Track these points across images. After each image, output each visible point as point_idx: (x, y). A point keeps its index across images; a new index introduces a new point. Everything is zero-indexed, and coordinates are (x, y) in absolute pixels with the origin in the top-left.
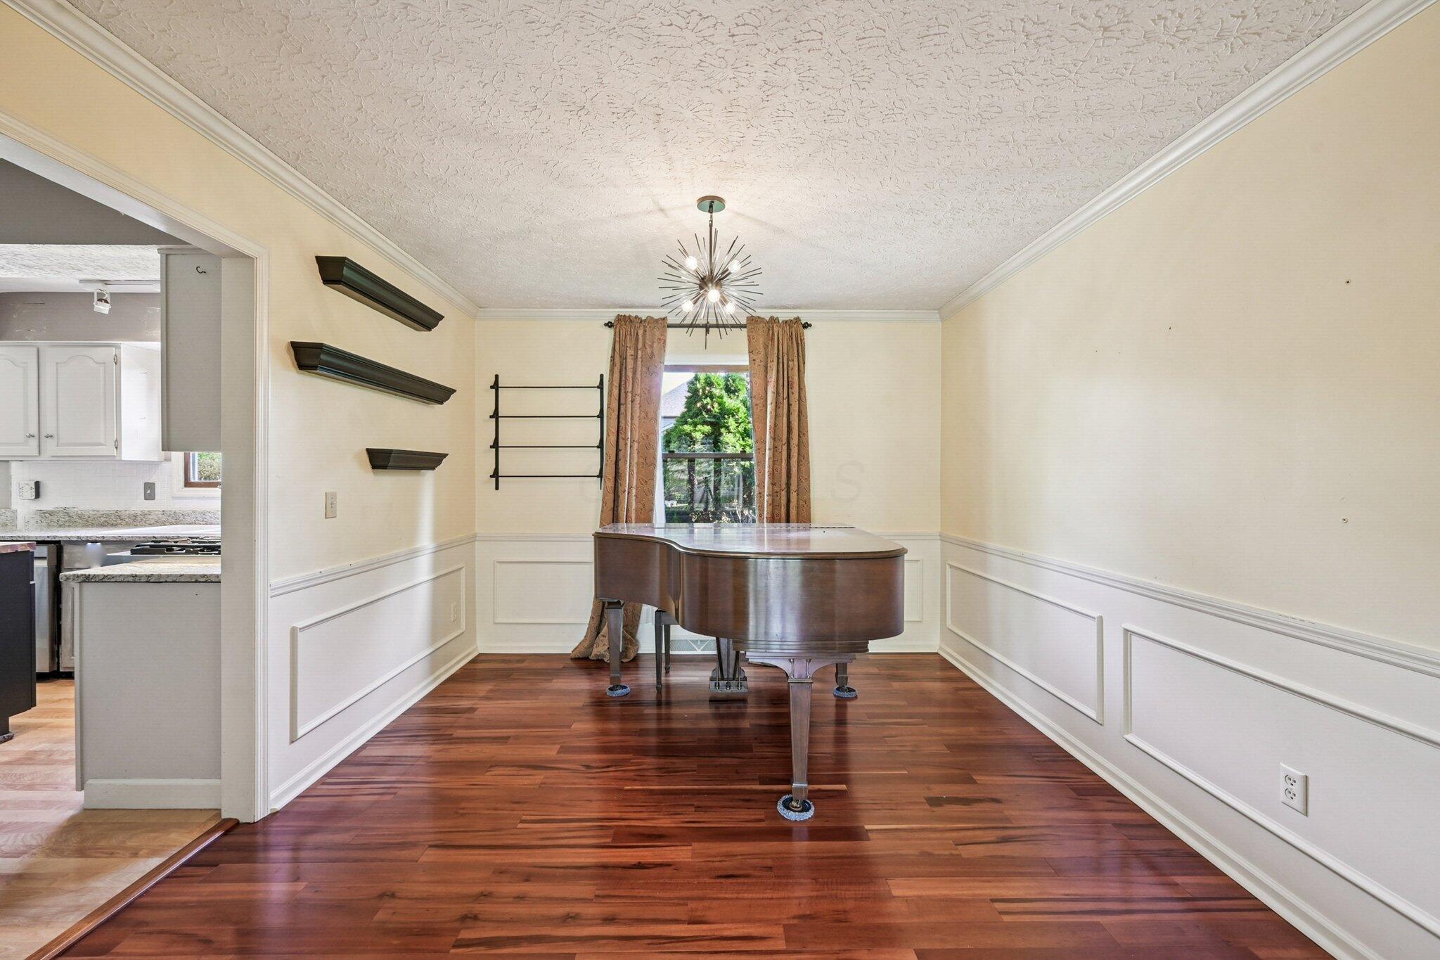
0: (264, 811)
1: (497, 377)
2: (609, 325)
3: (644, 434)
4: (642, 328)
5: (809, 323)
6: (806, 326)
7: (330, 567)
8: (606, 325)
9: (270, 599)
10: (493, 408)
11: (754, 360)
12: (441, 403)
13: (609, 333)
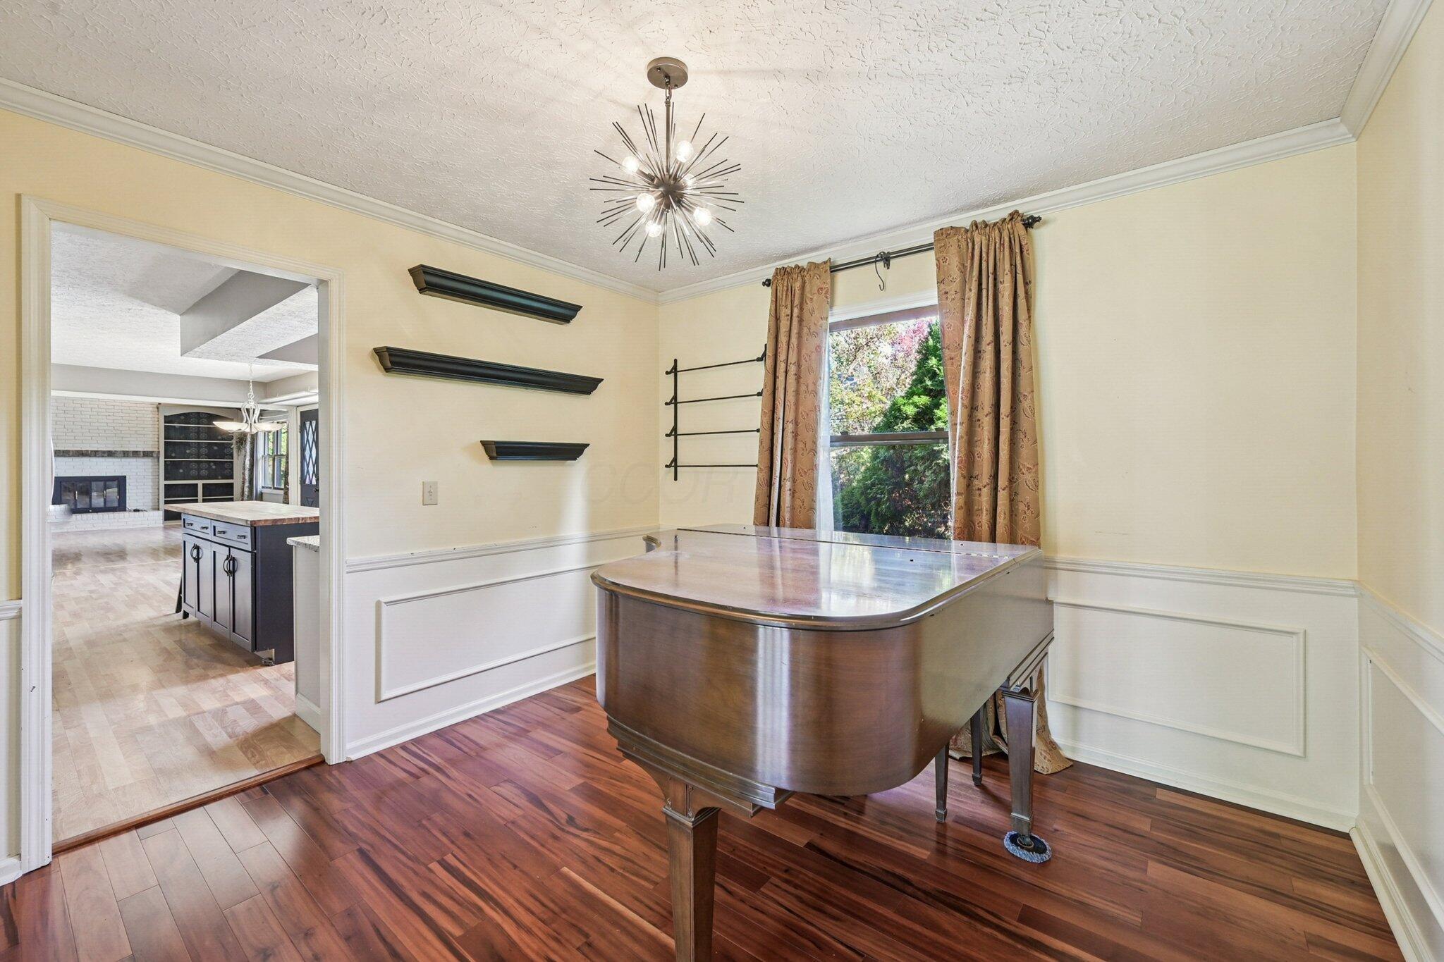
0: (340, 757)
1: (676, 361)
2: (767, 283)
3: (805, 412)
4: (799, 278)
5: (1036, 216)
6: (1030, 222)
7: (427, 550)
8: (764, 284)
9: (346, 576)
10: (672, 394)
11: (946, 293)
12: (589, 393)
13: (768, 291)
